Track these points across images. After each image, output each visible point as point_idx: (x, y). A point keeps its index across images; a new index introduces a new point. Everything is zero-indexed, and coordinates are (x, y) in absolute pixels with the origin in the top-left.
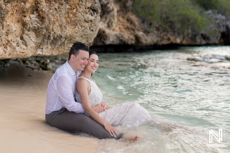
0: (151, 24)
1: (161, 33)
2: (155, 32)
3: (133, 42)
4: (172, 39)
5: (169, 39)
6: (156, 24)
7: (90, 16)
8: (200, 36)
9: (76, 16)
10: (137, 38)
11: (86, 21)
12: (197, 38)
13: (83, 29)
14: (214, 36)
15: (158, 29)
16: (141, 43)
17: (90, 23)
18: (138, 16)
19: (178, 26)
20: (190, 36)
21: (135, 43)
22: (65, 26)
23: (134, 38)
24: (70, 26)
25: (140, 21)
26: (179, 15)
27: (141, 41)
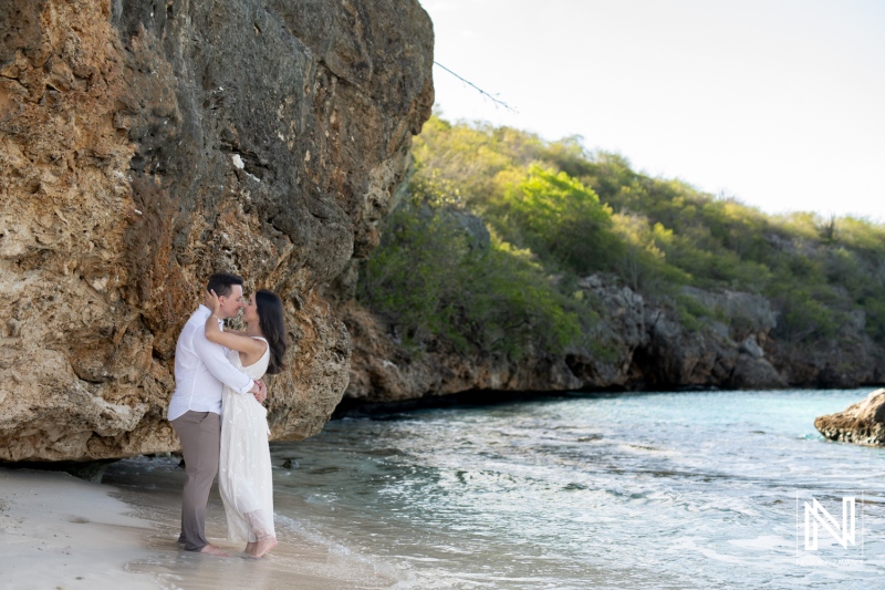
0: (411, 334)
1: (442, 360)
2: (426, 356)
3: (364, 392)
4: (477, 375)
5: (467, 377)
6: (426, 331)
7: (333, 364)
8: (562, 363)
9: (310, 366)
10: (376, 379)
11: (325, 374)
12: (554, 369)
13: (321, 389)
14: (608, 363)
15: (432, 347)
16: (388, 392)
17: (333, 376)
18: (375, 312)
19: (494, 335)
20: (532, 362)
21: (370, 394)
22: (291, 386)
23: (366, 380)
24: (299, 386)
25: (382, 328)
26: (494, 303)
27: (387, 386)
